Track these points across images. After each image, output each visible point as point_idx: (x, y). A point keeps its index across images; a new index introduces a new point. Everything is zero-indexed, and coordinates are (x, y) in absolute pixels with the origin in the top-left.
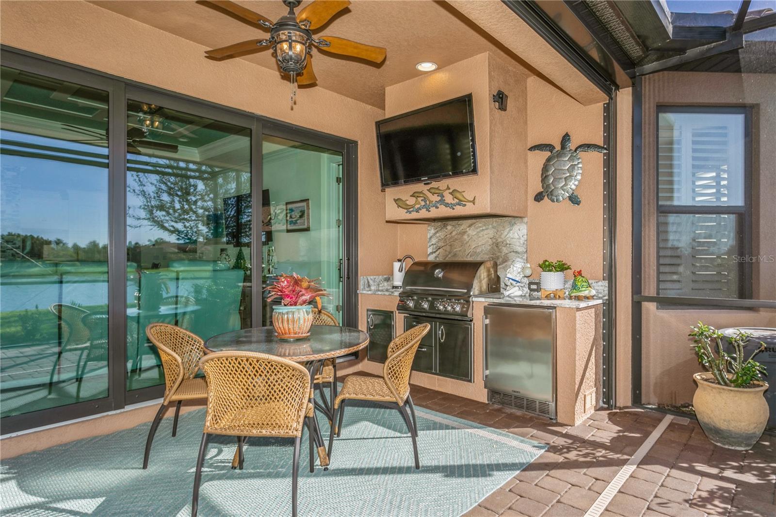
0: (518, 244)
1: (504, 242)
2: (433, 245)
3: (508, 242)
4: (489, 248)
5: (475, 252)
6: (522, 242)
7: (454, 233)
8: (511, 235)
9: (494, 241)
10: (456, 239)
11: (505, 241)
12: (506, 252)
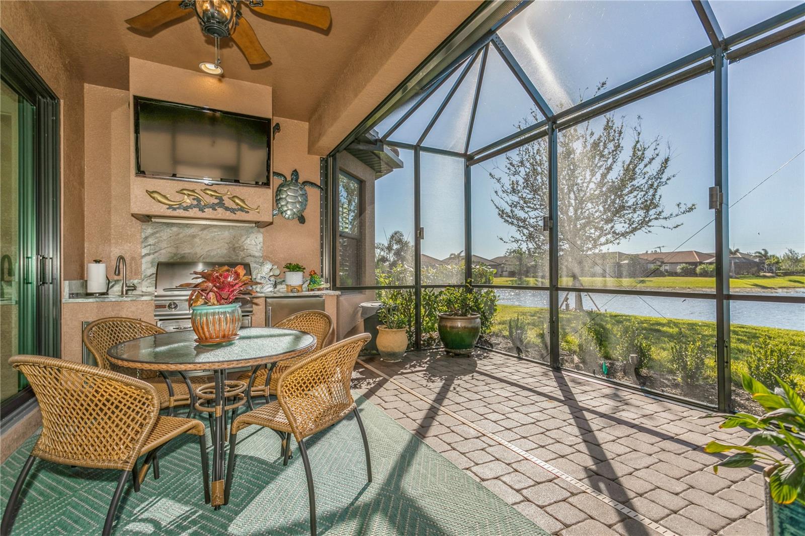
0: (255, 249)
1: (242, 248)
2: (150, 245)
3: (245, 248)
4: (225, 251)
5: (209, 255)
6: (259, 248)
7: (181, 236)
8: (248, 241)
9: (231, 245)
10: (185, 242)
11: (242, 246)
12: (244, 256)
